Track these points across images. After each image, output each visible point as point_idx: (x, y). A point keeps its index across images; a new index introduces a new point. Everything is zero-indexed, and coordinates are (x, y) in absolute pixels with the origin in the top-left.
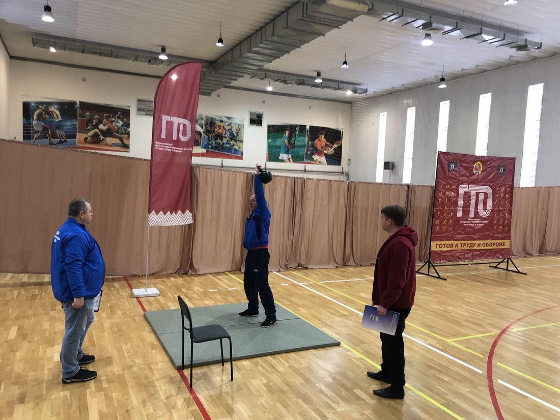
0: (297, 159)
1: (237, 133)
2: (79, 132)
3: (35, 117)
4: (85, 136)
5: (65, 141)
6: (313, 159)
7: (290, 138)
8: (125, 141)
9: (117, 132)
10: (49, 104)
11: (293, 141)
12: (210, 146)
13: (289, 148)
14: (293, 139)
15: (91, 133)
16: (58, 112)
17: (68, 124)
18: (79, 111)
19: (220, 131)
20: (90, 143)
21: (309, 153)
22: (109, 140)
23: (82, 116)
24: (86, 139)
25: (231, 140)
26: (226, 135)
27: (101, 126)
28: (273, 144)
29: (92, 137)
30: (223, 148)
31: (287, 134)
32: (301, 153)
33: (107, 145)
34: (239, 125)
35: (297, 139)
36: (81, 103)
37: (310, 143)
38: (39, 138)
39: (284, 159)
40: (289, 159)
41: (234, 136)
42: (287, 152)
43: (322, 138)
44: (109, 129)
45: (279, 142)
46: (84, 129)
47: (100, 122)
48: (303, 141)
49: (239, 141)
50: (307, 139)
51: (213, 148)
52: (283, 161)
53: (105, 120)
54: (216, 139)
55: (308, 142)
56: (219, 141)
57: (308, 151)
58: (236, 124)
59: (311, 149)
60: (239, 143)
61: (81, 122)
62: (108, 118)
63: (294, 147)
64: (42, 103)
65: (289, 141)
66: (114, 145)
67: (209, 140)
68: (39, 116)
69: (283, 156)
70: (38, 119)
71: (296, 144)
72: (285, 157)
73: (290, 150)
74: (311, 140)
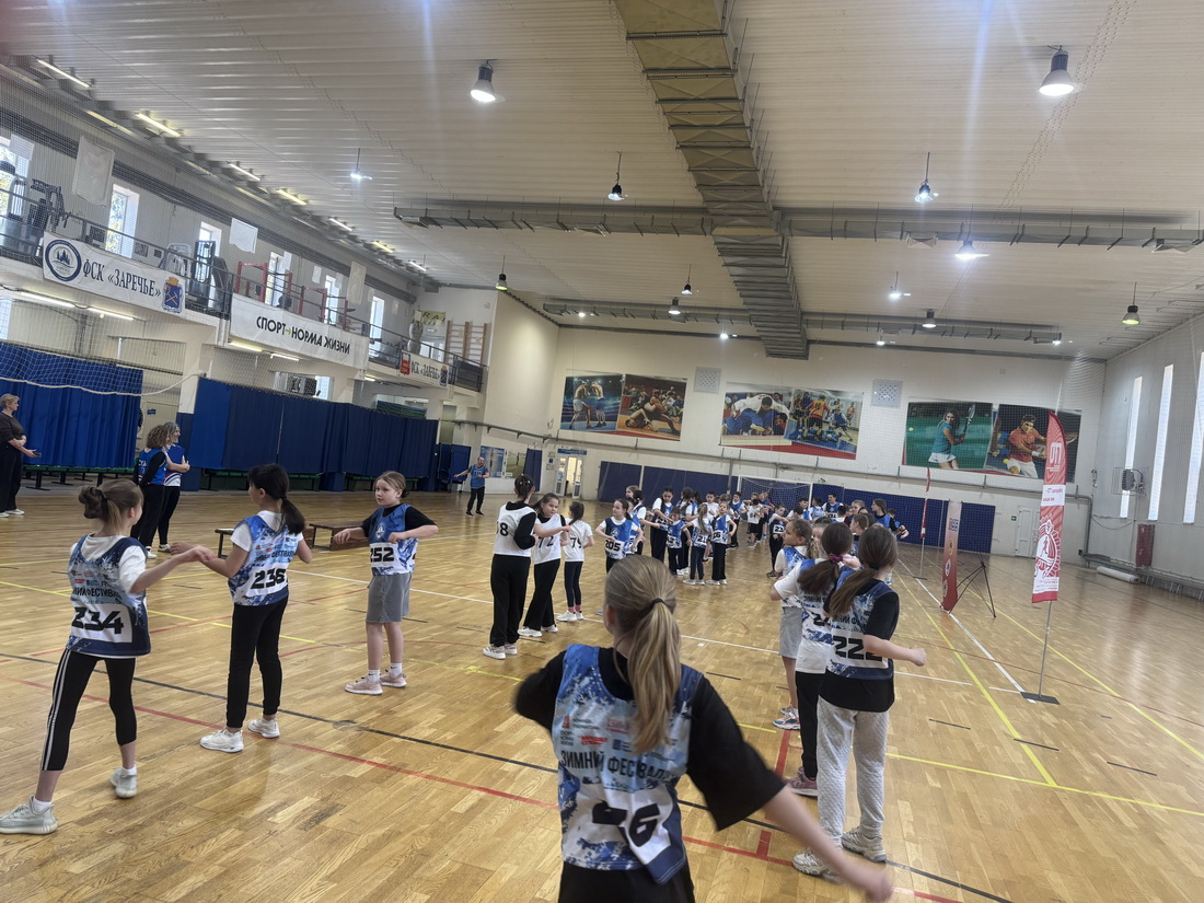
0: (966, 463)
1: (849, 416)
2: (622, 413)
3: (576, 395)
4: (628, 417)
5: (604, 424)
6: (1005, 467)
7: (954, 425)
8: (676, 426)
9: (667, 413)
10: (593, 378)
11: (960, 431)
12: (799, 436)
13: (952, 443)
14: (962, 428)
15: (634, 415)
16: (601, 389)
17: (610, 403)
18: (624, 387)
19: (819, 413)
20: (632, 427)
21: (995, 454)
22: (656, 424)
23: (627, 392)
24: (628, 421)
25: (837, 426)
26: (829, 419)
27: (648, 406)
28: (918, 435)
29: (635, 419)
30: (820, 438)
31: (949, 419)
32: (977, 453)
33: (652, 430)
34: (853, 404)
36: (627, 375)
37: (999, 436)
38: (579, 419)
39: (940, 462)
40: (950, 462)
41: (843, 421)
42: (947, 451)
43: (1030, 427)
44: (657, 409)
45: (929, 432)
46: (627, 408)
47: (647, 400)
48: (983, 431)
49: (851, 428)
50: (991, 428)
51: (804, 438)
52: (937, 465)
53: (653, 398)
54: (810, 425)
55: (995, 434)
56: (816, 428)
57: (993, 448)
58: (847, 401)
59: (1001, 446)
60: (850, 433)
61: (625, 400)
62: (657, 396)
63: (962, 442)
64: (584, 378)
65: (952, 432)
66: (661, 430)
67: (798, 427)
68: (581, 392)
69: (934, 457)
70: (579, 397)
71: (967, 436)
72: (941, 458)
73: (953, 447)
74: (1002, 430)
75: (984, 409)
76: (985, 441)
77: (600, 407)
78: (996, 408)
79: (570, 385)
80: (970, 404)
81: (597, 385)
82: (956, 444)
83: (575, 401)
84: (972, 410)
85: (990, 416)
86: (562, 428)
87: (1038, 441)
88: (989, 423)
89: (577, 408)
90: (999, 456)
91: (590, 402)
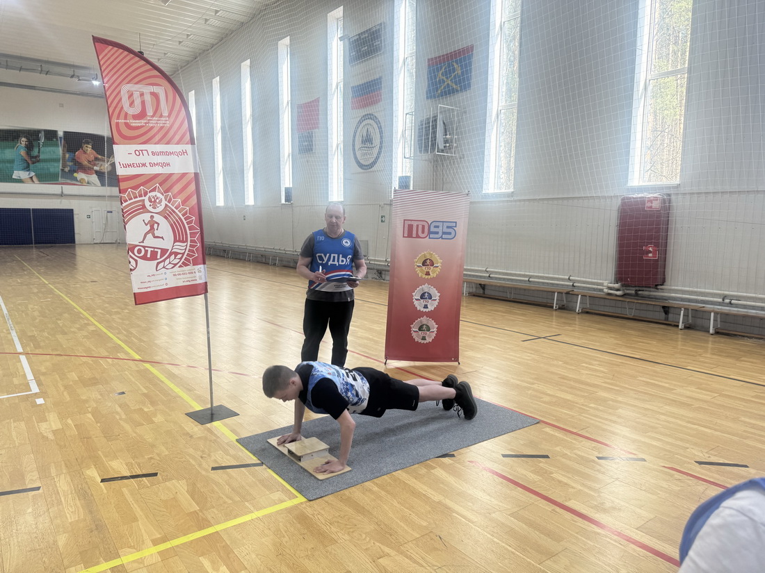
0: (45, 178)
6: (75, 179)
7: (29, 148)
11: (35, 152)
13: (30, 162)
21: (67, 170)
31: (23, 143)
32: (52, 170)
35: (42, 149)
37: (67, 156)
39: (22, 177)
40: (31, 178)
42: (27, 168)
43: (89, 148)
48: (54, 152)
50: (60, 150)
52: (20, 181)
55: (64, 154)
57: (64, 166)
59: (70, 164)
63: (38, 161)
65: (28, 153)
69: (17, 174)
71: (42, 157)
72: (24, 175)
73: (31, 166)
74: (69, 151)
75: (51, 135)
76: (57, 160)
78: (61, 134)
80: (39, 131)
82: (33, 163)
84: (42, 135)
85: (57, 140)
87: (96, 159)
88: (57, 145)
90: (69, 171)
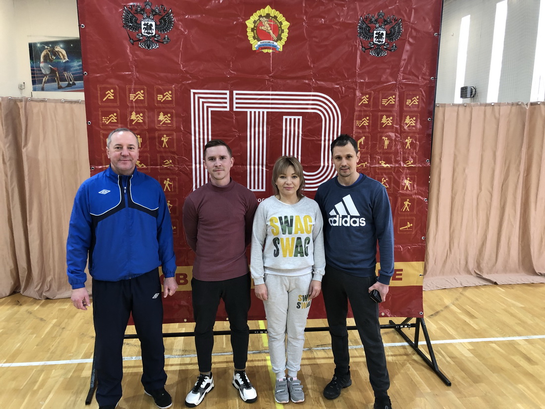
70: (45, 61)
77: (67, 68)
79: (34, 51)
81: (59, 49)
83: (42, 65)
86: (35, 90)
89: (45, 71)
91: (57, 65)
